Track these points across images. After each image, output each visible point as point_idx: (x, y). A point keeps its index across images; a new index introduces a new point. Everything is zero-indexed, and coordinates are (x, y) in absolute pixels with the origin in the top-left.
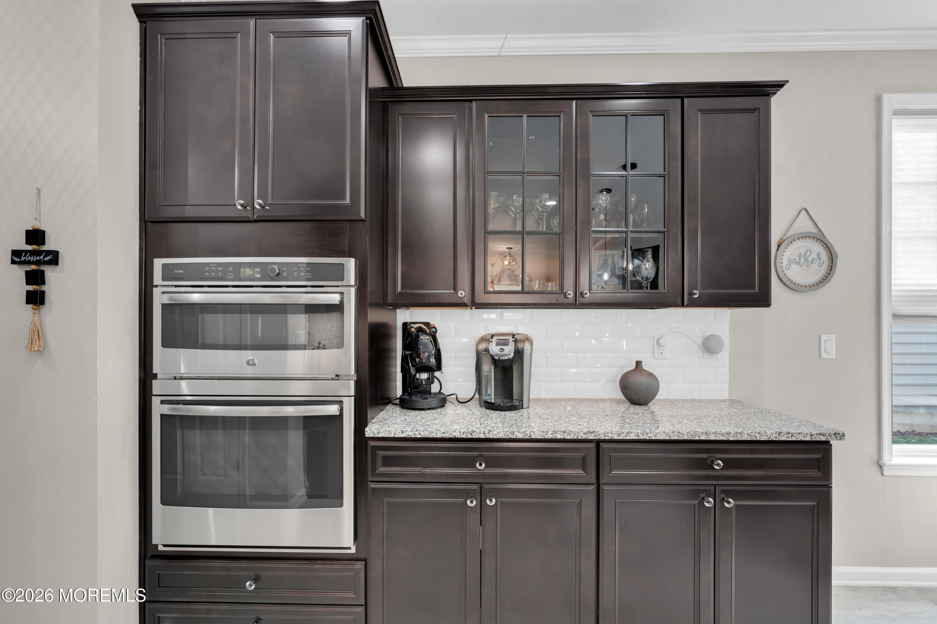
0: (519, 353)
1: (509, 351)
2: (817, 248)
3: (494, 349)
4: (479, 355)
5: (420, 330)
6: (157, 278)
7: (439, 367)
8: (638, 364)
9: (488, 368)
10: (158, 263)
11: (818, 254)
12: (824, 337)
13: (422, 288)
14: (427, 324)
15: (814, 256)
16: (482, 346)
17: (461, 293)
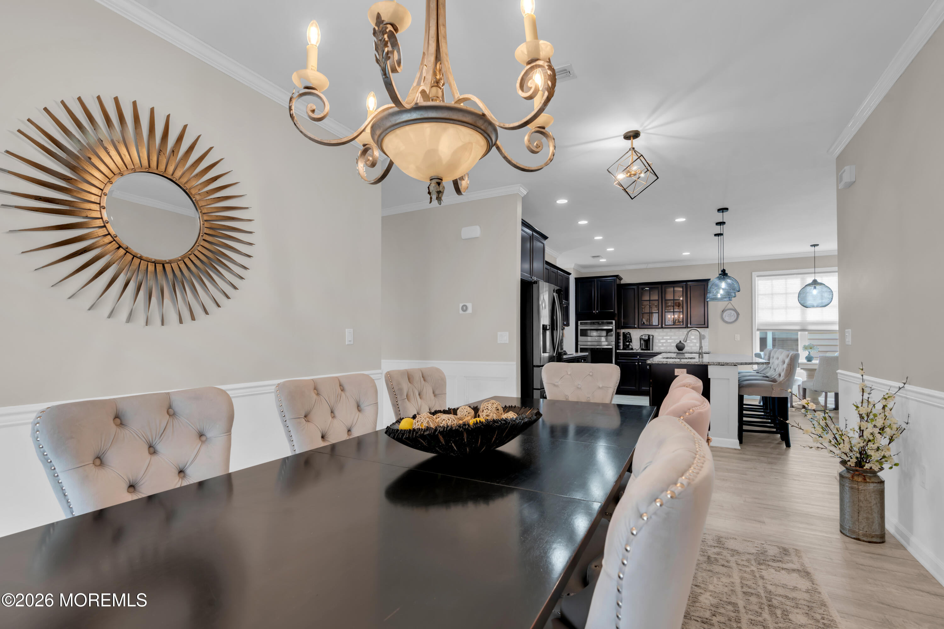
0: (649, 338)
1: (647, 338)
2: (733, 312)
3: (643, 337)
4: (640, 339)
5: (627, 333)
6: (579, 324)
7: (631, 342)
8: (680, 341)
9: (642, 342)
10: (579, 322)
11: (734, 314)
12: (736, 335)
13: (628, 325)
14: (629, 332)
15: (732, 314)
16: (641, 337)
17: (636, 326)
